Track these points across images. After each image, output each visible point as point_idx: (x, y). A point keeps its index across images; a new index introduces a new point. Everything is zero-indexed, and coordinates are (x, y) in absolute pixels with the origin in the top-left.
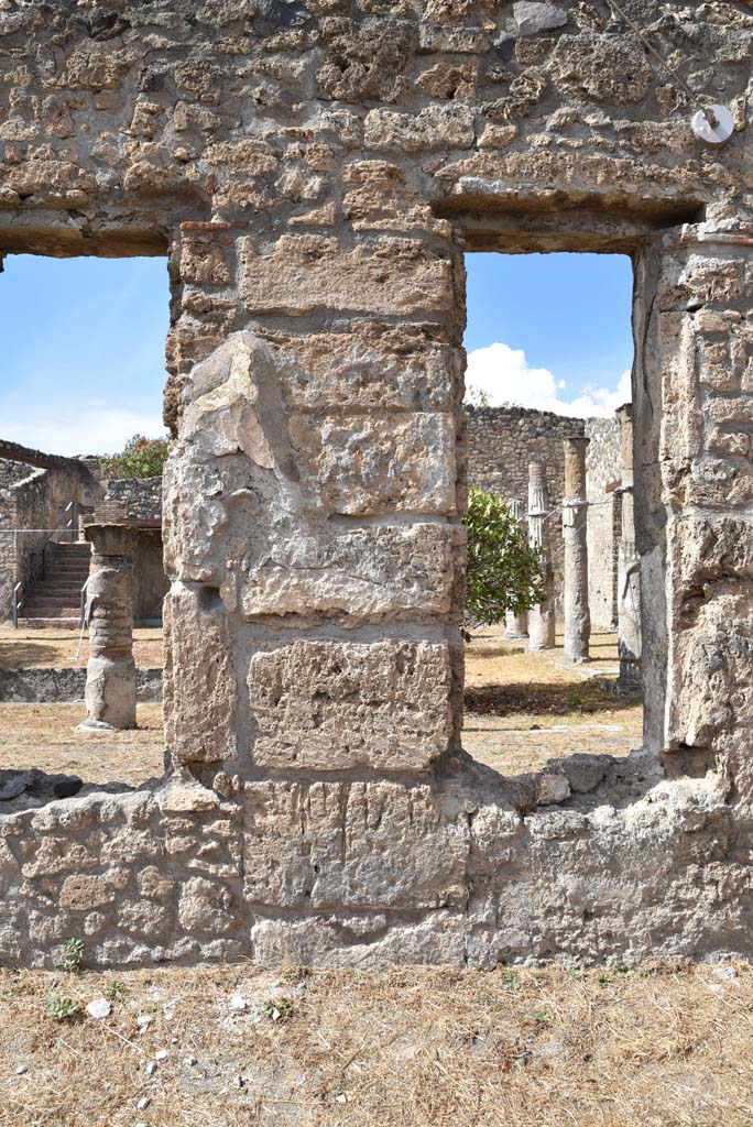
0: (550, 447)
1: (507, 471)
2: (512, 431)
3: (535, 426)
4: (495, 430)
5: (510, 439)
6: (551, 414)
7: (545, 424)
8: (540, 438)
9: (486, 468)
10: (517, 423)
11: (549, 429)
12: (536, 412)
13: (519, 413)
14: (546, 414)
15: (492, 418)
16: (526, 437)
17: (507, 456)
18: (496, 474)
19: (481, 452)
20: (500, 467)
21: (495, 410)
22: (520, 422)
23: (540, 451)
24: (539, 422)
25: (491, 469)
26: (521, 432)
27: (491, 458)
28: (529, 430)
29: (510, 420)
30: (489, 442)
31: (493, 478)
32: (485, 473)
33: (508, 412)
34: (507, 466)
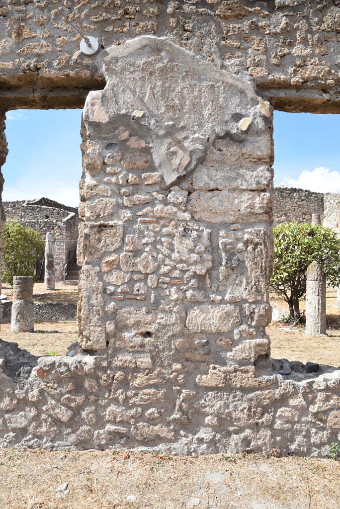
0: (308, 206)
1: (288, 216)
2: (291, 198)
3: (301, 196)
4: (283, 198)
5: (290, 202)
6: (309, 191)
7: (306, 196)
8: (303, 202)
9: (279, 215)
10: (293, 195)
11: (308, 198)
12: (301, 190)
13: (294, 190)
14: (306, 191)
15: (282, 192)
16: (297, 201)
17: (289, 210)
18: (284, 218)
19: (277, 208)
20: (285, 215)
21: (283, 189)
22: (295, 195)
23: (304, 208)
24: (303, 194)
25: (281, 216)
26: (295, 199)
27: (281, 211)
28: (299, 198)
29: (290, 193)
30: (280, 203)
31: (282, 220)
32: (279, 217)
33: (289, 190)
34: (288, 214)
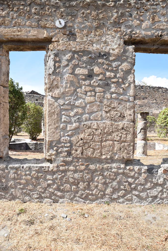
0: (166, 95)
1: (157, 100)
2: (158, 92)
3: (163, 91)
4: (154, 91)
5: (158, 93)
6: (166, 88)
7: (165, 90)
8: (164, 93)
9: (152, 100)
10: (159, 90)
11: (166, 91)
12: (163, 88)
13: (160, 88)
14: (165, 88)
15: (154, 89)
16: (161, 93)
17: (157, 97)
18: (155, 101)
19: (151, 96)
20: (155, 99)
21: (154, 87)
22: (160, 90)
23: (164, 96)
24: (164, 90)
25: (154, 100)
26: (160, 92)
27: (154, 98)
28: (162, 92)
29: (158, 89)
30: (153, 94)
31: (154, 102)
32: (152, 101)
33: (157, 88)
34: (157, 99)
